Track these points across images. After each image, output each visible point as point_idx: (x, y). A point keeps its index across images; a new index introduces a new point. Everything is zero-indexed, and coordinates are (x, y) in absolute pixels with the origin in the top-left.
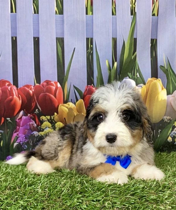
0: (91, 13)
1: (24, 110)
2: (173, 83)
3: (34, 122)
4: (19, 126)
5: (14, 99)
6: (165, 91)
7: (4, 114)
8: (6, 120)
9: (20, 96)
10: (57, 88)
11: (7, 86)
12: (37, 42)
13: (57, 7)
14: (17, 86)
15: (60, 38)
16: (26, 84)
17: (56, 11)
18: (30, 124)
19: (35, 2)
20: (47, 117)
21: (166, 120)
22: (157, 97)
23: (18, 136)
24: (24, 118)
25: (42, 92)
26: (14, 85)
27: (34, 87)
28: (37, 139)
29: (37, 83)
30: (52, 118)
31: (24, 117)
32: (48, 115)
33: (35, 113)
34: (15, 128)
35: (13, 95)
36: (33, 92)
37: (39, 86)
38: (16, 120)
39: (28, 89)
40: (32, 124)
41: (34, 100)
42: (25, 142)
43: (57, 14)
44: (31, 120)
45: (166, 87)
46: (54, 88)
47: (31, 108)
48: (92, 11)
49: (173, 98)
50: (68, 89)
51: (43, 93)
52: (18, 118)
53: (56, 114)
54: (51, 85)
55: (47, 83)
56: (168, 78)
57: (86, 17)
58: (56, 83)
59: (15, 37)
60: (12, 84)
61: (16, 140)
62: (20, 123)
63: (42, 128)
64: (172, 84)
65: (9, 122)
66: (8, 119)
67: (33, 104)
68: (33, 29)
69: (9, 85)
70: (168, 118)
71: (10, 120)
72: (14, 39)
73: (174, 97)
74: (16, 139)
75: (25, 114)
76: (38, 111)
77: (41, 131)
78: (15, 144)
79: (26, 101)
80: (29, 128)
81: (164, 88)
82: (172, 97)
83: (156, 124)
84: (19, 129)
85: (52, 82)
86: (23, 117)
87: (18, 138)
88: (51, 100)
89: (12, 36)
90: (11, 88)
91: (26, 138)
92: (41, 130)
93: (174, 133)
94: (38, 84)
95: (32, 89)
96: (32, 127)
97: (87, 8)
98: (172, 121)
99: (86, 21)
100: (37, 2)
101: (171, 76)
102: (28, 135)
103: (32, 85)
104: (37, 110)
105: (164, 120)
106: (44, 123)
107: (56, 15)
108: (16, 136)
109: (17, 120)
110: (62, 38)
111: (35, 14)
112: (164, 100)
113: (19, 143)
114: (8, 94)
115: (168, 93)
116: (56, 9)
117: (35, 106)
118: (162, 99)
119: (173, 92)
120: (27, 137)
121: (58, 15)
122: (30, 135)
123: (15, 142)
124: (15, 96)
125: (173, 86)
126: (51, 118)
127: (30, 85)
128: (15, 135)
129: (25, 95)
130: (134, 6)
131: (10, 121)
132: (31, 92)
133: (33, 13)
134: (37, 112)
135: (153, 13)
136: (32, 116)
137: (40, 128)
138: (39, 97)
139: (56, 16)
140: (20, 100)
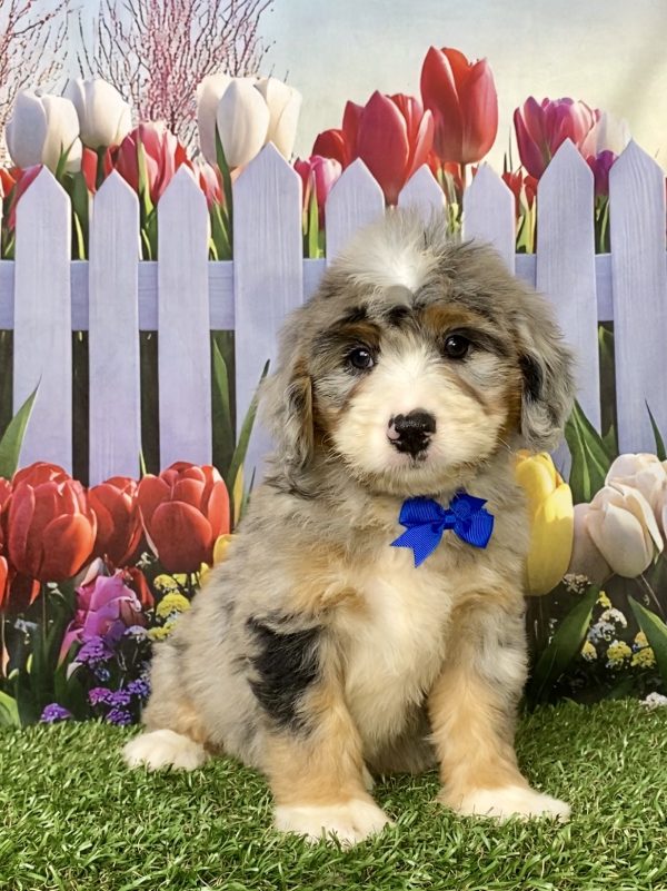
0: (318, 252)
1: (103, 558)
2: (591, 466)
3: (134, 595)
4: (86, 610)
5: (75, 522)
6: (566, 491)
7: (40, 569)
8: (45, 591)
9: (93, 512)
10: (210, 484)
11: (54, 483)
12: (150, 345)
13: (212, 237)
14: (85, 484)
15: (221, 332)
16: (112, 476)
17: (211, 250)
18: (120, 601)
19: (147, 225)
20: (175, 576)
21: (574, 587)
22: (540, 509)
23: (80, 642)
24: (101, 582)
25: (165, 498)
26: (75, 478)
27: (138, 483)
28: (143, 652)
29: (147, 472)
30: (194, 582)
31: (102, 580)
32: (178, 572)
33: (139, 566)
34: (73, 615)
35: (71, 511)
36: (134, 498)
37: (155, 481)
38: (76, 589)
39: (118, 491)
40: (128, 601)
41: (136, 525)
42: (103, 661)
43: (214, 259)
44: (126, 587)
45: (568, 479)
46: (200, 485)
47: (127, 548)
48: (323, 245)
49: (594, 512)
50: (244, 488)
51: (165, 501)
52: (82, 584)
53: (204, 566)
54: (192, 477)
55: (179, 471)
56: (573, 451)
57: (304, 263)
58: (207, 470)
59: (83, 332)
60: (71, 475)
61: (76, 655)
62: (89, 599)
63: (159, 616)
64: (589, 467)
65: (55, 595)
66: (53, 585)
67: (134, 539)
68: (140, 306)
69: (58, 480)
70: (580, 578)
71: (58, 588)
72: (81, 338)
73: (596, 509)
74: (74, 649)
75: (108, 570)
76: (148, 559)
77: (157, 625)
78: (72, 667)
79: (112, 529)
80: (117, 616)
81: (561, 480)
82: (591, 509)
83: (540, 601)
84: (85, 617)
85: (194, 468)
86: (99, 578)
87: (80, 647)
88: (191, 523)
89: (75, 329)
90: (66, 490)
91: (106, 648)
92: (157, 620)
93: (601, 629)
94: (151, 476)
95: (132, 490)
96: (126, 613)
97: (306, 239)
98: (594, 588)
99: (304, 278)
100: (153, 225)
101: (584, 444)
102: (114, 640)
103: (131, 477)
104: (146, 554)
105: (568, 586)
106: (166, 598)
107: (212, 262)
108: (75, 642)
109: (80, 590)
110: (228, 332)
111: (146, 262)
112: (565, 520)
113: (85, 663)
114: (56, 506)
115: (578, 498)
116: (210, 243)
117: (139, 544)
118: (556, 518)
119: (593, 493)
120: (108, 644)
121: (217, 262)
122: (118, 638)
123: (72, 661)
124: (77, 514)
125: (590, 475)
126: (189, 579)
127: (126, 476)
128: (71, 636)
129: (109, 510)
130: (456, 224)
131: (57, 592)
132: (129, 499)
133: (141, 258)
134: (147, 562)
135: (520, 244)
136: (127, 574)
137: (153, 614)
138: (154, 516)
139: (210, 266)
140: (92, 524)
